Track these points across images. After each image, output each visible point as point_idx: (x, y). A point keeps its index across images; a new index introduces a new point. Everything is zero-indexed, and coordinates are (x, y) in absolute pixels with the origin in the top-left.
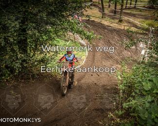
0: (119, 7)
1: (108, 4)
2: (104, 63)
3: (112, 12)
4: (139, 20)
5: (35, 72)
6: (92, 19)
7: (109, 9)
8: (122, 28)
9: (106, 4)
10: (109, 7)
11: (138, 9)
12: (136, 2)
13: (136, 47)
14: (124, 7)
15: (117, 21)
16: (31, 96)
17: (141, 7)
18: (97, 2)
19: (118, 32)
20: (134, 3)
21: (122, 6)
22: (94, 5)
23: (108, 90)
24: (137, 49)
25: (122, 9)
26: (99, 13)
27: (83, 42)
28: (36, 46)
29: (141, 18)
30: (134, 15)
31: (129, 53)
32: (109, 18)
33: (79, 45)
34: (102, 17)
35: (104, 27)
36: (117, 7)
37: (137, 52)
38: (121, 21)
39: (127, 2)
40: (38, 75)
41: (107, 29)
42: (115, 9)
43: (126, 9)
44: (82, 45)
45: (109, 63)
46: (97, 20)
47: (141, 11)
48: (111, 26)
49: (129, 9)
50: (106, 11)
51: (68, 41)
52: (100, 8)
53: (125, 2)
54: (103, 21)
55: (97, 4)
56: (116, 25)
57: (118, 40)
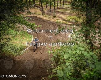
0: (53, 8)
1: (45, 6)
4: (66, 16)
6: (35, 16)
9: (44, 6)
10: (47, 8)
11: (65, 9)
12: (63, 5)
14: (56, 8)
15: (52, 17)
18: (38, 4)
19: (53, 24)
21: (55, 7)
24: (66, 34)
30: (62, 13)
32: (47, 15)
33: (27, 33)
35: (44, 21)
38: (55, 17)
41: (46, 22)
42: (51, 9)
43: (57, 9)
44: (29, 33)
46: (38, 16)
47: (67, 10)
50: (45, 10)
51: (19, 31)
52: (40, 8)
53: (56, 4)
54: (43, 17)
55: (38, 6)
56: (52, 19)
57: (53, 29)
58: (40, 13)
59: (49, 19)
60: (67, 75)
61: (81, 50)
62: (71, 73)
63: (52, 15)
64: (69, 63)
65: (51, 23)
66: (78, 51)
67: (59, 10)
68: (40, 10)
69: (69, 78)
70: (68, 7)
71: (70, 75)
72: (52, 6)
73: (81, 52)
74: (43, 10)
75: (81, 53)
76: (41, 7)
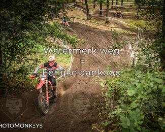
0: (104, 7)
1: (92, 4)
2: (92, 70)
4: (126, 20)
6: (76, 22)
8: (110, 30)
9: (90, 5)
10: (94, 7)
11: (125, 9)
12: (122, 1)
13: (125, 49)
14: (110, 7)
15: (103, 22)
17: (128, 6)
18: (80, 2)
19: (105, 34)
21: (108, 6)
22: (78, 6)
25: (107, 9)
26: (84, 14)
27: (67, 47)
28: (12, 54)
32: (95, 20)
34: (87, 19)
35: (89, 30)
37: (126, 55)
38: (107, 22)
41: (94, 32)
42: (101, 9)
43: (112, 9)
46: (81, 22)
47: (127, 11)
49: (115, 9)
50: (91, 12)
51: (50, 47)
52: (84, 9)
53: (110, 2)
54: (88, 23)
55: (81, 4)
56: (103, 27)
57: (106, 43)
58: (84, 16)
59: (98, 27)
60: (136, 124)
61: (157, 83)
62: (142, 122)
63: (104, 20)
64: (136, 103)
65: (102, 33)
66: (152, 84)
68: (84, 12)
69: (139, 128)
70: (131, 6)
71: (140, 124)
72: (103, 4)
73: (158, 86)
74: (88, 12)
75: (156, 87)
76: (85, 7)
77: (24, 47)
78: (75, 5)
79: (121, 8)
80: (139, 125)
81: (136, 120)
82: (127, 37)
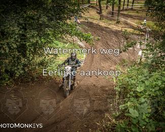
0: (116, 8)
1: (105, 6)
2: (102, 65)
3: (109, 13)
4: (135, 21)
5: (35, 75)
7: (107, 11)
8: (120, 29)
9: (103, 6)
10: (107, 9)
11: (135, 10)
12: (133, 3)
13: (133, 48)
14: (121, 8)
16: (31, 99)
17: (138, 8)
18: (94, 4)
19: (116, 33)
20: (131, 4)
21: (119, 7)
22: (92, 7)
23: (106, 91)
24: (134, 50)
25: (119, 11)
26: (97, 14)
27: (81, 44)
28: (35, 49)
29: (138, 19)
30: (131, 17)
31: (127, 54)
32: (107, 20)
33: (78, 47)
34: (100, 19)
35: (102, 29)
36: (114, 8)
37: (134, 53)
38: (118, 22)
39: (124, 4)
40: (37, 78)
41: (106, 31)
42: (113, 10)
43: (123, 10)
44: (81, 47)
45: (107, 64)
46: (94, 22)
47: (137, 12)
48: (108, 28)
49: (126, 10)
50: (104, 13)
51: (66, 43)
53: (122, 3)
54: (101, 22)
56: (114, 26)
57: (116, 42)
58: (98, 16)
59: (109, 27)
60: (144, 117)
63: (115, 20)
64: (145, 98)
65: (112, 32)
67: (125, 13)
68: (97, 13)
69: (147, 120)
70: (141, 8)
72: (115, 6)
74: (101, 13)
77: (45, 43)
78: (89, 6)
79: (132, 9)
80: (147, 117)
81: (144, 113)
82: (136, 37)
